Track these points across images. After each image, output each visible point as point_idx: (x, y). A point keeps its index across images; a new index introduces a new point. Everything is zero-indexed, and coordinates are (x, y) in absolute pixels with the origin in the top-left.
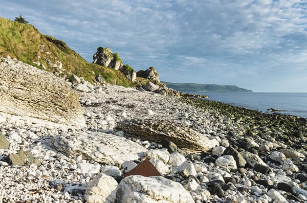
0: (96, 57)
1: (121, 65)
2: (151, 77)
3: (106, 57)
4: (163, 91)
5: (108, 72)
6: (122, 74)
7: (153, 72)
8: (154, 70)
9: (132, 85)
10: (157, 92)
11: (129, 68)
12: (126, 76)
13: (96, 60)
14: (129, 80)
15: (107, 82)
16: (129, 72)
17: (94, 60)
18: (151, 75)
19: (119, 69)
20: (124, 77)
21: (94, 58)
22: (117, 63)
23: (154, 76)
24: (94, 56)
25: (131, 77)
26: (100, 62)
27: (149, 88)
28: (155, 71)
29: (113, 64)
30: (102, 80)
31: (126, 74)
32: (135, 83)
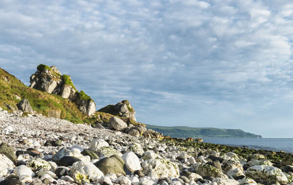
0: (35, 78)
1: (72, 92)
2: (123, 113)
3: (49, 79)
4: (135, 131)
5: (46, 99)
6: (71, 104)
7: (125, 106)
8: (127, 105)
9: (87, 120)
10: (124, 131)
11: (84, 96)
12: (78, 108)
13: (34, 83)
14: (83, 114)
15: (38, 112)
16: (84, 102)
17: (32, 83)
18: (122, 110)
19: (69, 98)
20: (75, 108)
21: (32, 81)
22: (65, 89)
23: (128, 112)
24: (31, 78)
25: (87, 110)
26: (39, 86)
27: (114, 126)
28: (130, 106)
29: (59, 89)
30: (29, 108)
31: (79, 106)
32: (93, 118)
